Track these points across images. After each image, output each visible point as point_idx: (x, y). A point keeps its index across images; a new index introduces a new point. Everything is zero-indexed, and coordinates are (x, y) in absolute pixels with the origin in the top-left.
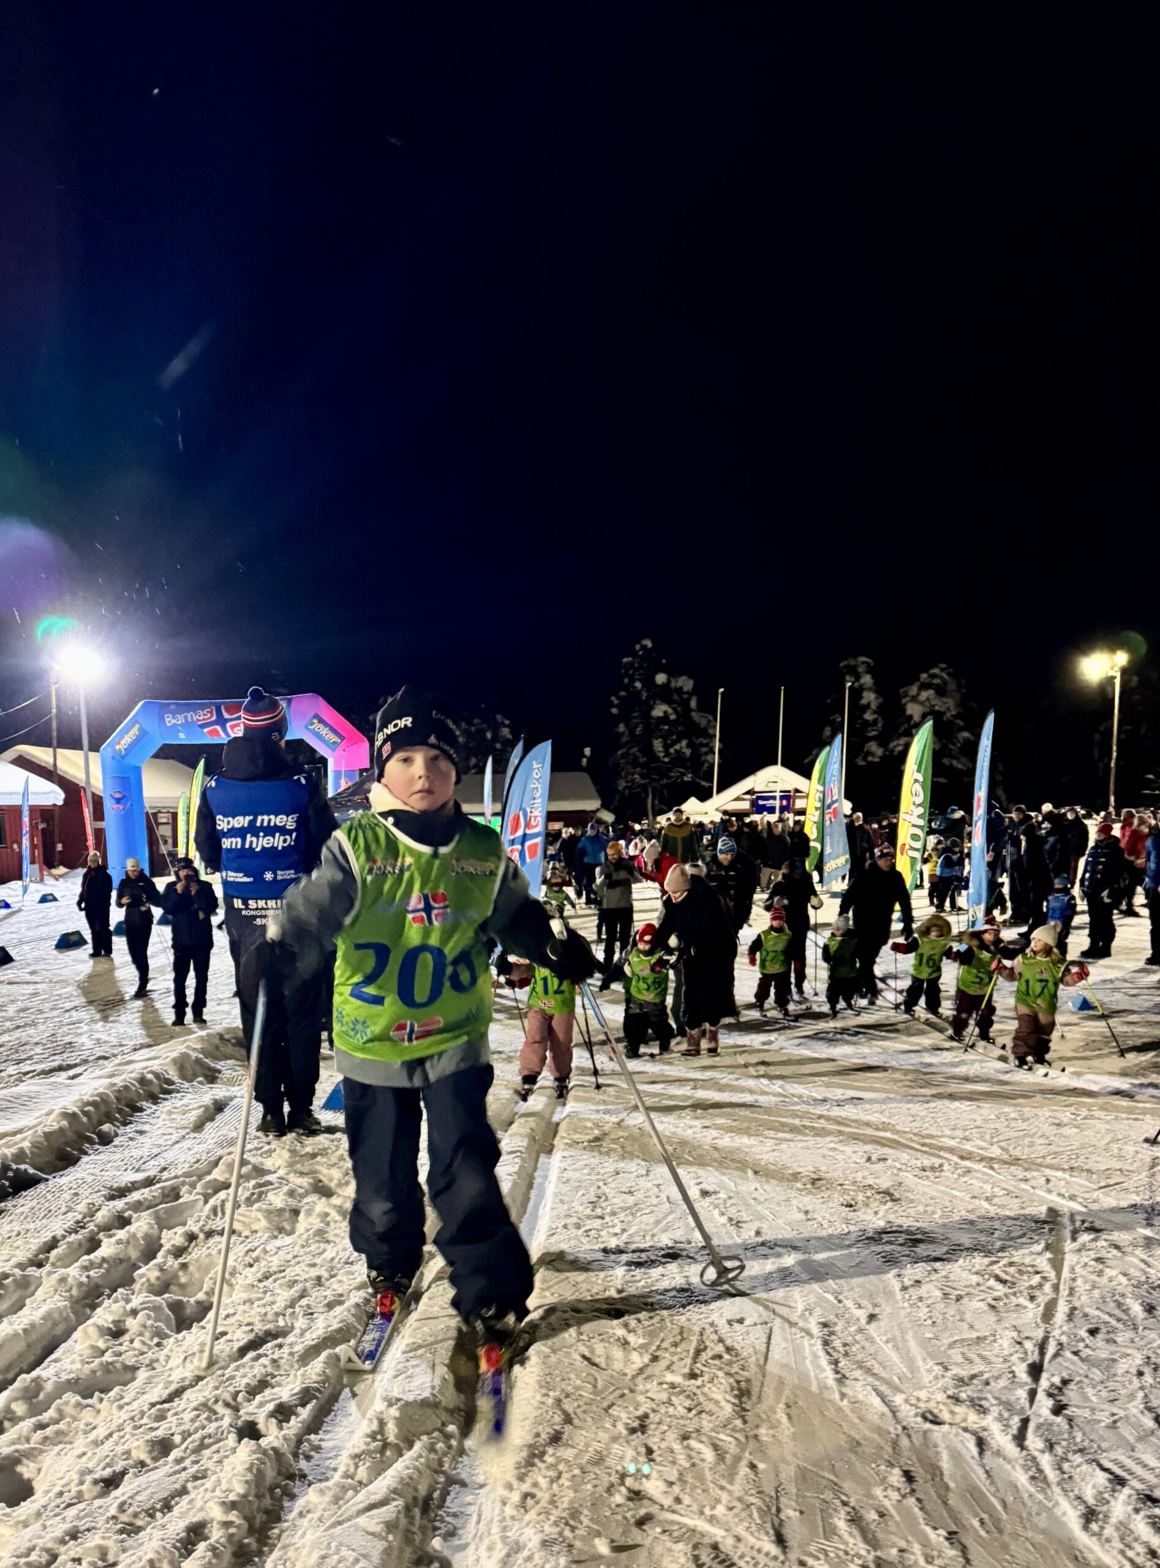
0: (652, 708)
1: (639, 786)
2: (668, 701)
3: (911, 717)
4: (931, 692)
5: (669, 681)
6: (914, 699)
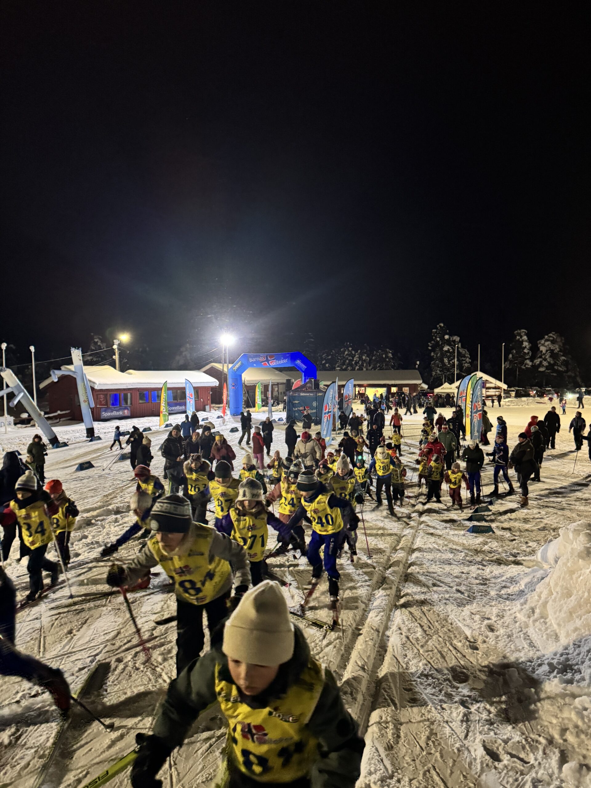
0: (443, 347)
1: (439, 375)
2: (450, 345)
3: (542, 351)
4: (549, 342)
5: (450, 338)
6: (543, 345)
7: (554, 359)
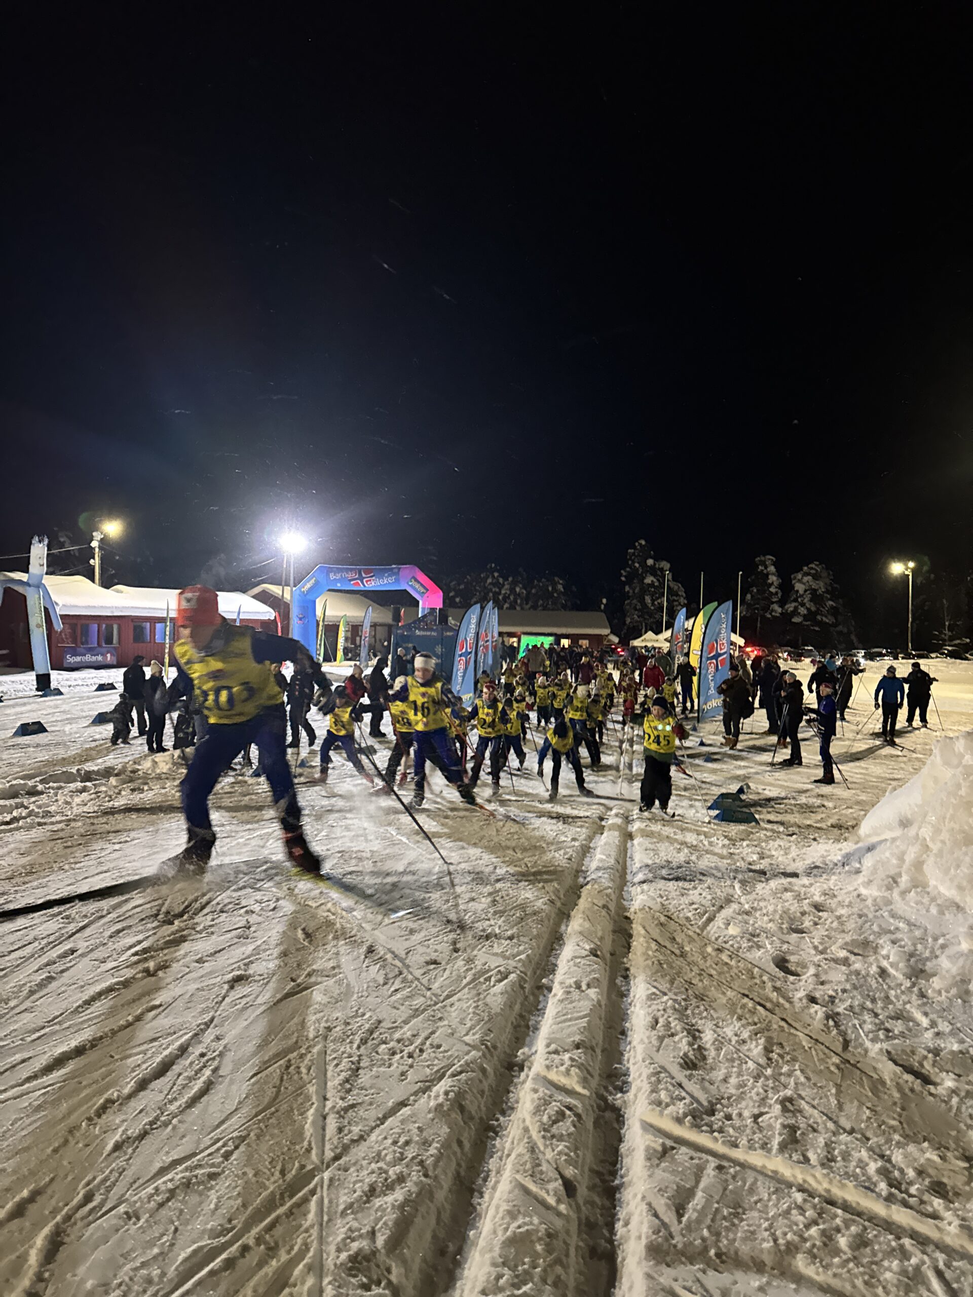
0: (644, 578)
1: (637, 622)
2: (655, 575)
3: (797, 591)
4: (810, 577)
5: (655, 564)
6: (800, 581)
7: (815, 604)
